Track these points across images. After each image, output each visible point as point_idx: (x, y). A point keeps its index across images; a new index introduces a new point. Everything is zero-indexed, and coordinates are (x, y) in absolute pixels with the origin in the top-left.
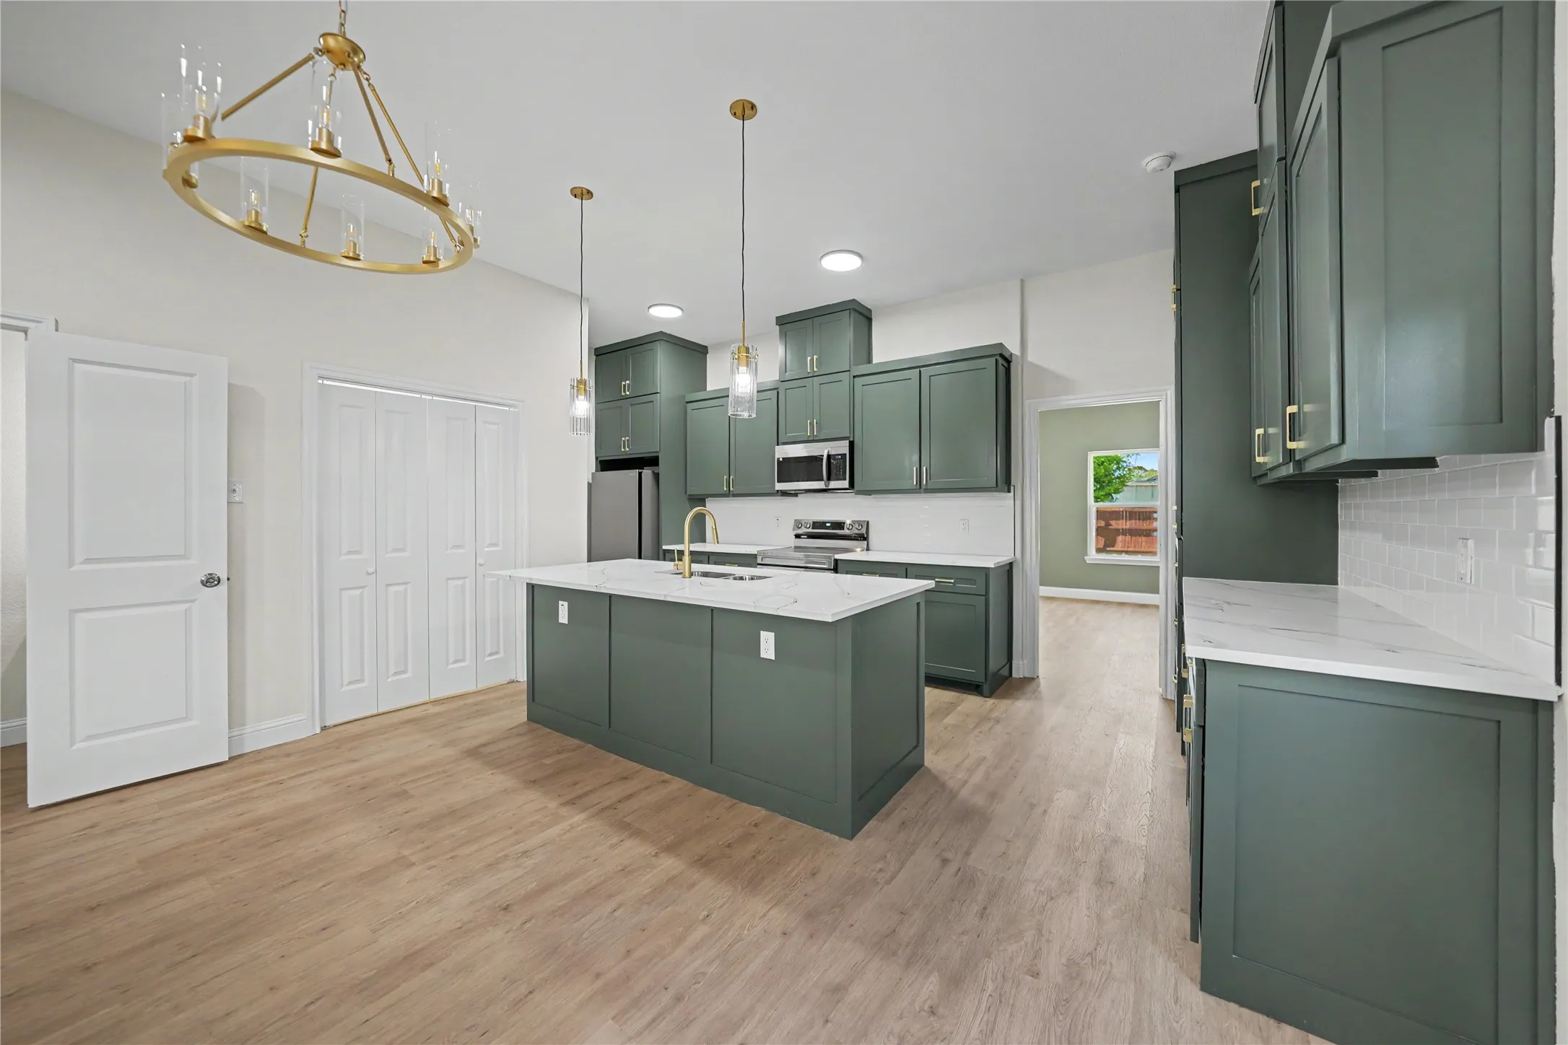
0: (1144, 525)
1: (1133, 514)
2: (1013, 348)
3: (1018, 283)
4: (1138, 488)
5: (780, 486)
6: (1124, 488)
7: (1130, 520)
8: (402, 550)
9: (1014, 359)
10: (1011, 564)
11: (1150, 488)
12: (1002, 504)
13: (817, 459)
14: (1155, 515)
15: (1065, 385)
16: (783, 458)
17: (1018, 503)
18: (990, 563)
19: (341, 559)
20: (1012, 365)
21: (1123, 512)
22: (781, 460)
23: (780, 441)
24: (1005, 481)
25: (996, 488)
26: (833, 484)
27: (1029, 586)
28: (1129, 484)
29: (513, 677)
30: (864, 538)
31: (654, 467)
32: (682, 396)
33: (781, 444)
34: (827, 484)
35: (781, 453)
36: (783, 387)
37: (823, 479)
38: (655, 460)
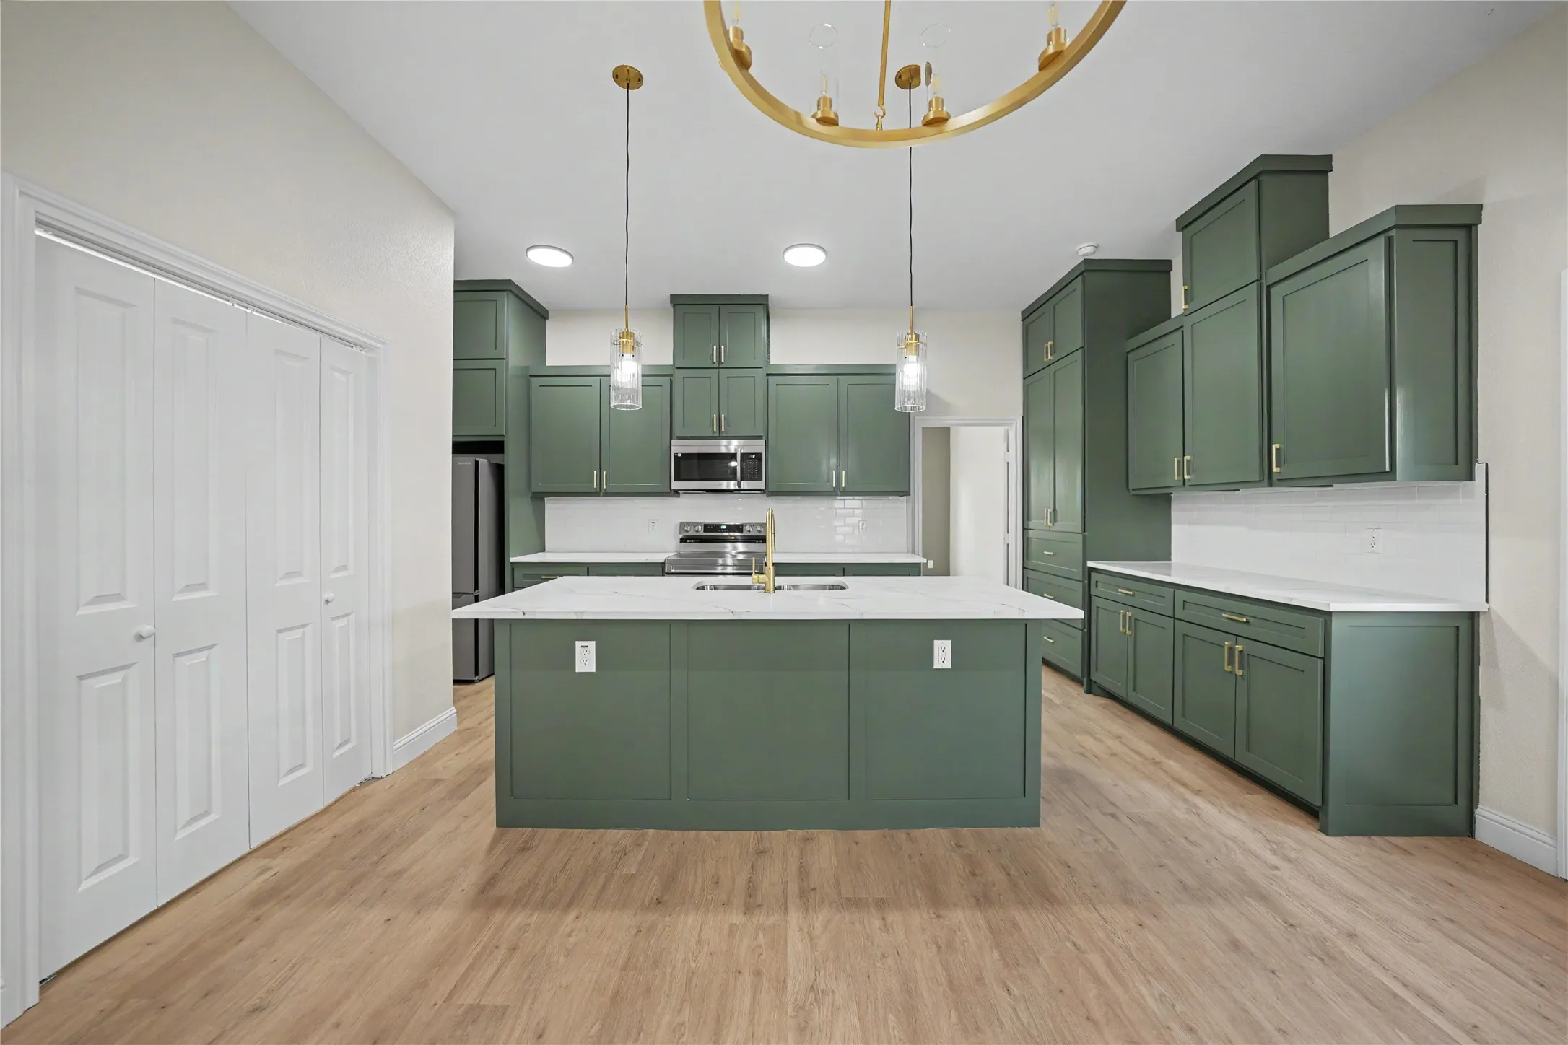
5: (674, 485)
8: (202, 586)
12: (896, 506)
13: (729, 457)
16: (682, 454)
17: (910, 506)
19: (79, 613)
22: (680, 455)
23: (676, 433)
25: (904, 493)
26: (745, 485)
30: (763, 540)
31: (496, 458)
32: (527, 368)
33: (679, 438)
34: (739, 485)
35: (679, 448)
36: (679, 375)
37: (735, 479)
38: (496, 447)
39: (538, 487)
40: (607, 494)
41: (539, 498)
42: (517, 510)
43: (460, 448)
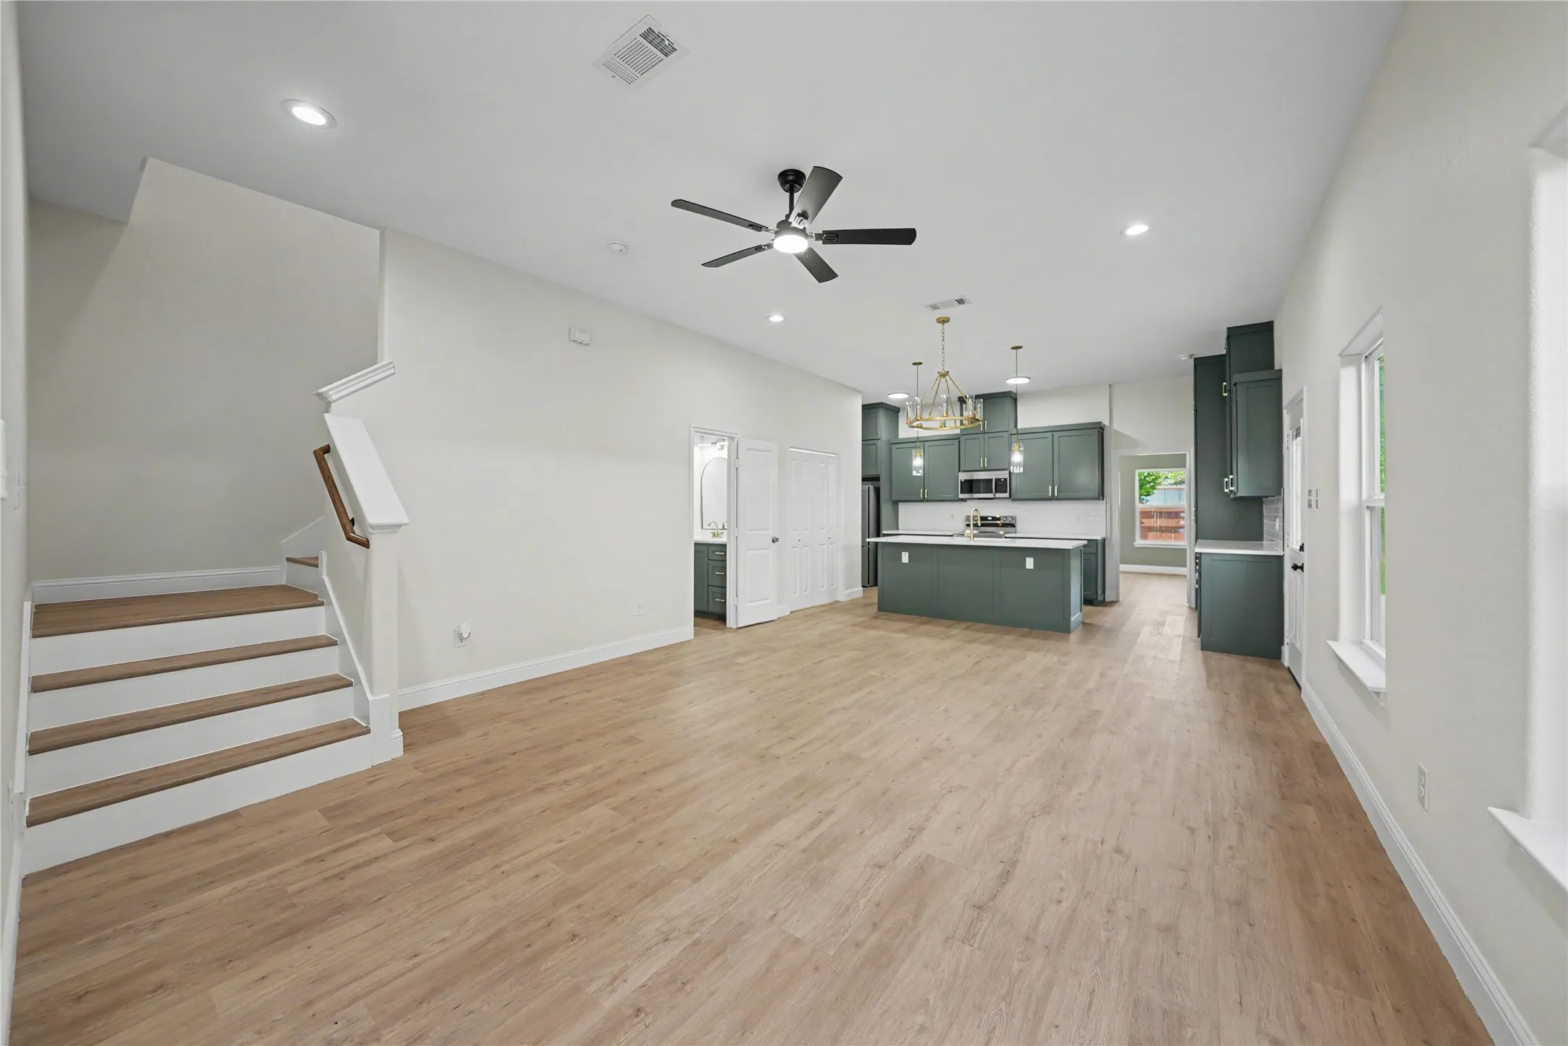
0: (1171, 523)
1: (1162, 514)
2: (1106, 423)
3: (1108, 387)
4: (1167, 491)
5: (961, 496)
6: (1155, 491)
7: (1160, 518)
9: (1106, 428)
10: (1104, 540)
11: (1177, 492)
12: (1100, 506)
13: (990, 481)
14: (1182, 515)
15: (1135, 443)
16: (964, 480)
17: (1108, 506)
18: (1099, 538)
20: (1105, 431)
21: (1154, 512)
23: (962, 469)
24: (1101, 495)
25: (1098, 499)
26: (998, 495)
27: (1113, 554)
28: (1157, 487)
29: (836, 599)
30: (1013, 526)
31: (876, 483)
32: (890, 440)
33: (963, 471)
34: (995, 495)
35: (963, 476)
36: (963, 438)
37: (992, 492)
38: (877, 479)
39: (895, 498)
40: (927, 501)
41: (896, 503)
42: (886, 509)
43: (865, 479)
